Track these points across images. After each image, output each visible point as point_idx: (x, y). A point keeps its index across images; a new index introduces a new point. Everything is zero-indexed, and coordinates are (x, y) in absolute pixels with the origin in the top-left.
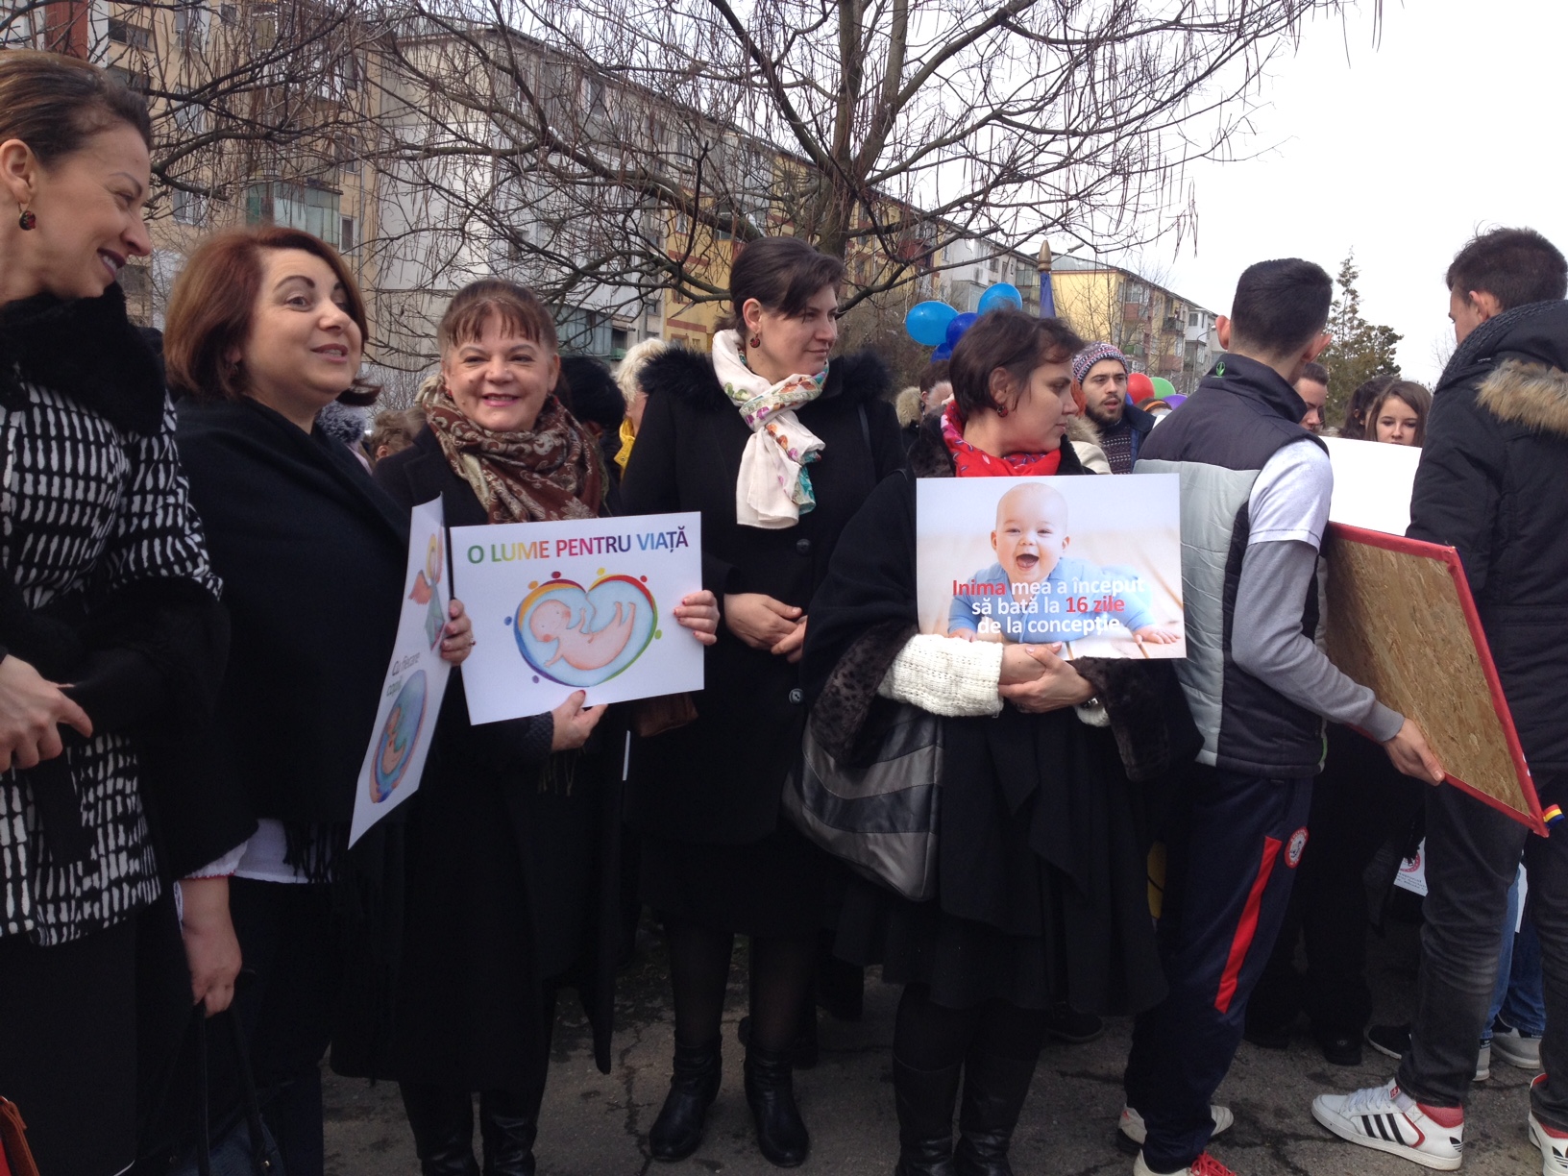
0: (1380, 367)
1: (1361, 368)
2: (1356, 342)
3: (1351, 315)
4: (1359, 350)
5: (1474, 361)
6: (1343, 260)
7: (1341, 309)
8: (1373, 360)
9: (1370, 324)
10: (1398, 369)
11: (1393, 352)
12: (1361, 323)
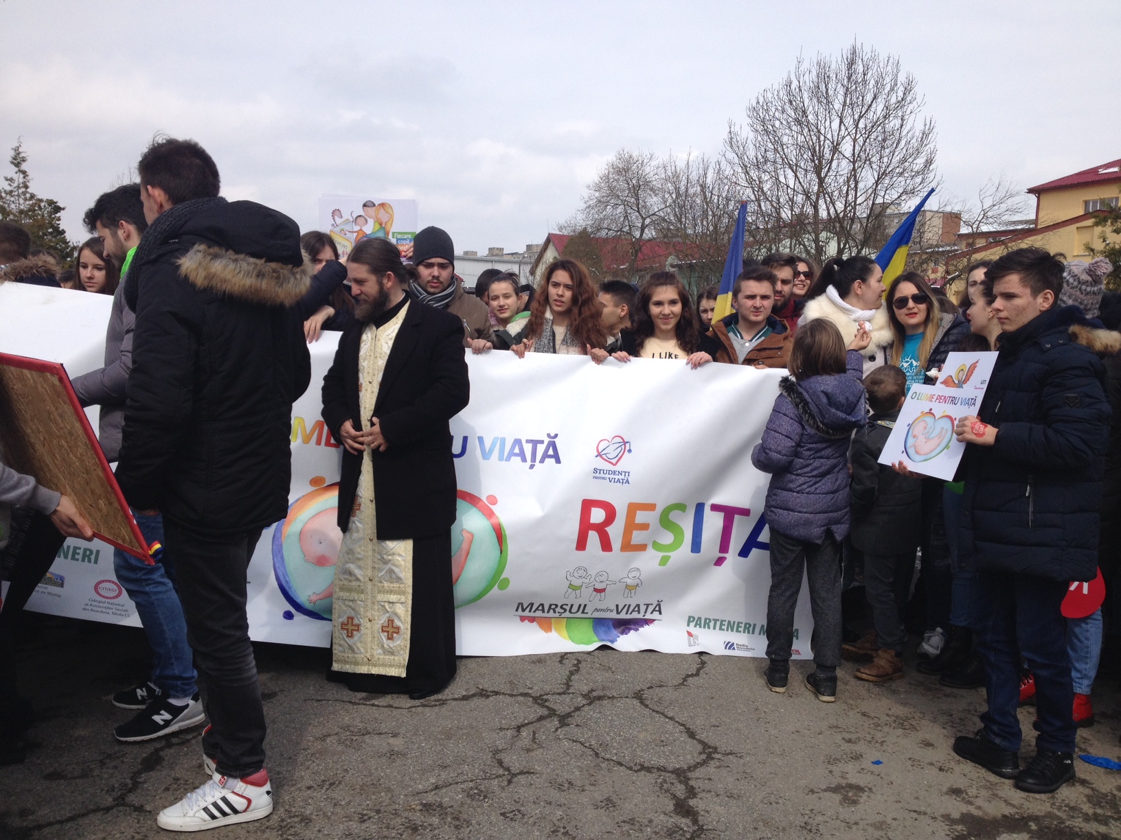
0: (50, 230)
1: (35, 230)
2: (30, 210)
3: (24, 190)
4: (33, 217)
5: (165, 242)
6: (14, 147)
7: (16, 184)
8: (44, 224)
9: (40, 197)
10: (63, 232)
11: (59, 219)
12: (32, 196)
